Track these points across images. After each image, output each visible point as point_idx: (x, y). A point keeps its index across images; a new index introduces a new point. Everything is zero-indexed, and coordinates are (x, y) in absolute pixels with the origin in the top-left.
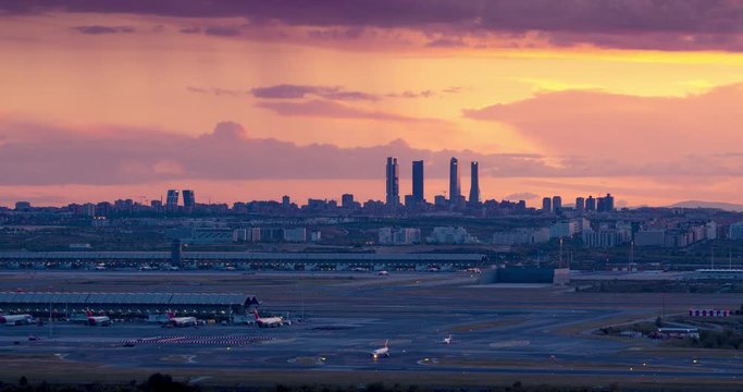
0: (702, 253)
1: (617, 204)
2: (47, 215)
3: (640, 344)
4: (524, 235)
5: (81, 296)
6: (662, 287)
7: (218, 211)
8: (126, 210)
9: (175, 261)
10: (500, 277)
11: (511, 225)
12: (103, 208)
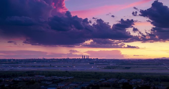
0: (104, 62)
1: (98, 59)
2: (59, 59)
3: (100, 69)
4: (91, 61)
5: (61, 65)
6: (101, 64)
7: (71, 59)
8: (64, 59)
9: (67, 63)
10: (90, 64)
11: (91, 60)
12: (63, 59)
